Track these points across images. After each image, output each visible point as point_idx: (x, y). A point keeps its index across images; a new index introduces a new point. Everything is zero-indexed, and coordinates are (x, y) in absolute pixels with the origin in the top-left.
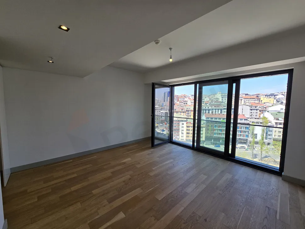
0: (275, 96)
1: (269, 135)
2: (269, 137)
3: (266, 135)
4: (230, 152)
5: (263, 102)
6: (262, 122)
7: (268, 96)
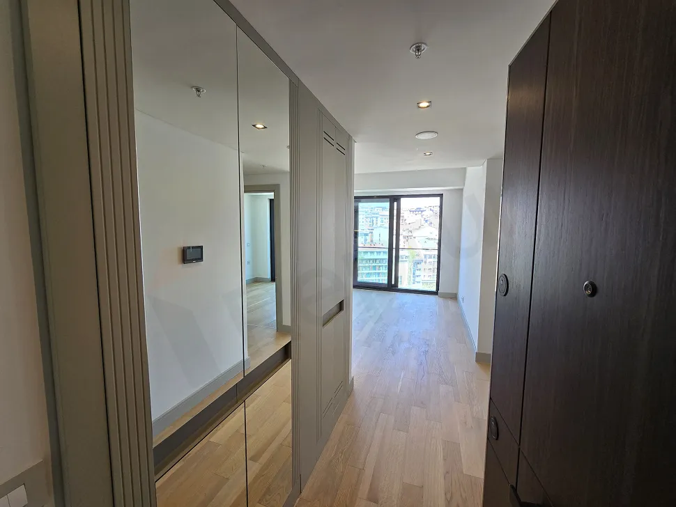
0: (422, 211)
1: (418, 276)
2: (417, 279)
3: (414, 277)
4: (393, 283)
5: (407, 222)
6: (407, 255)
7: (413, 211)
